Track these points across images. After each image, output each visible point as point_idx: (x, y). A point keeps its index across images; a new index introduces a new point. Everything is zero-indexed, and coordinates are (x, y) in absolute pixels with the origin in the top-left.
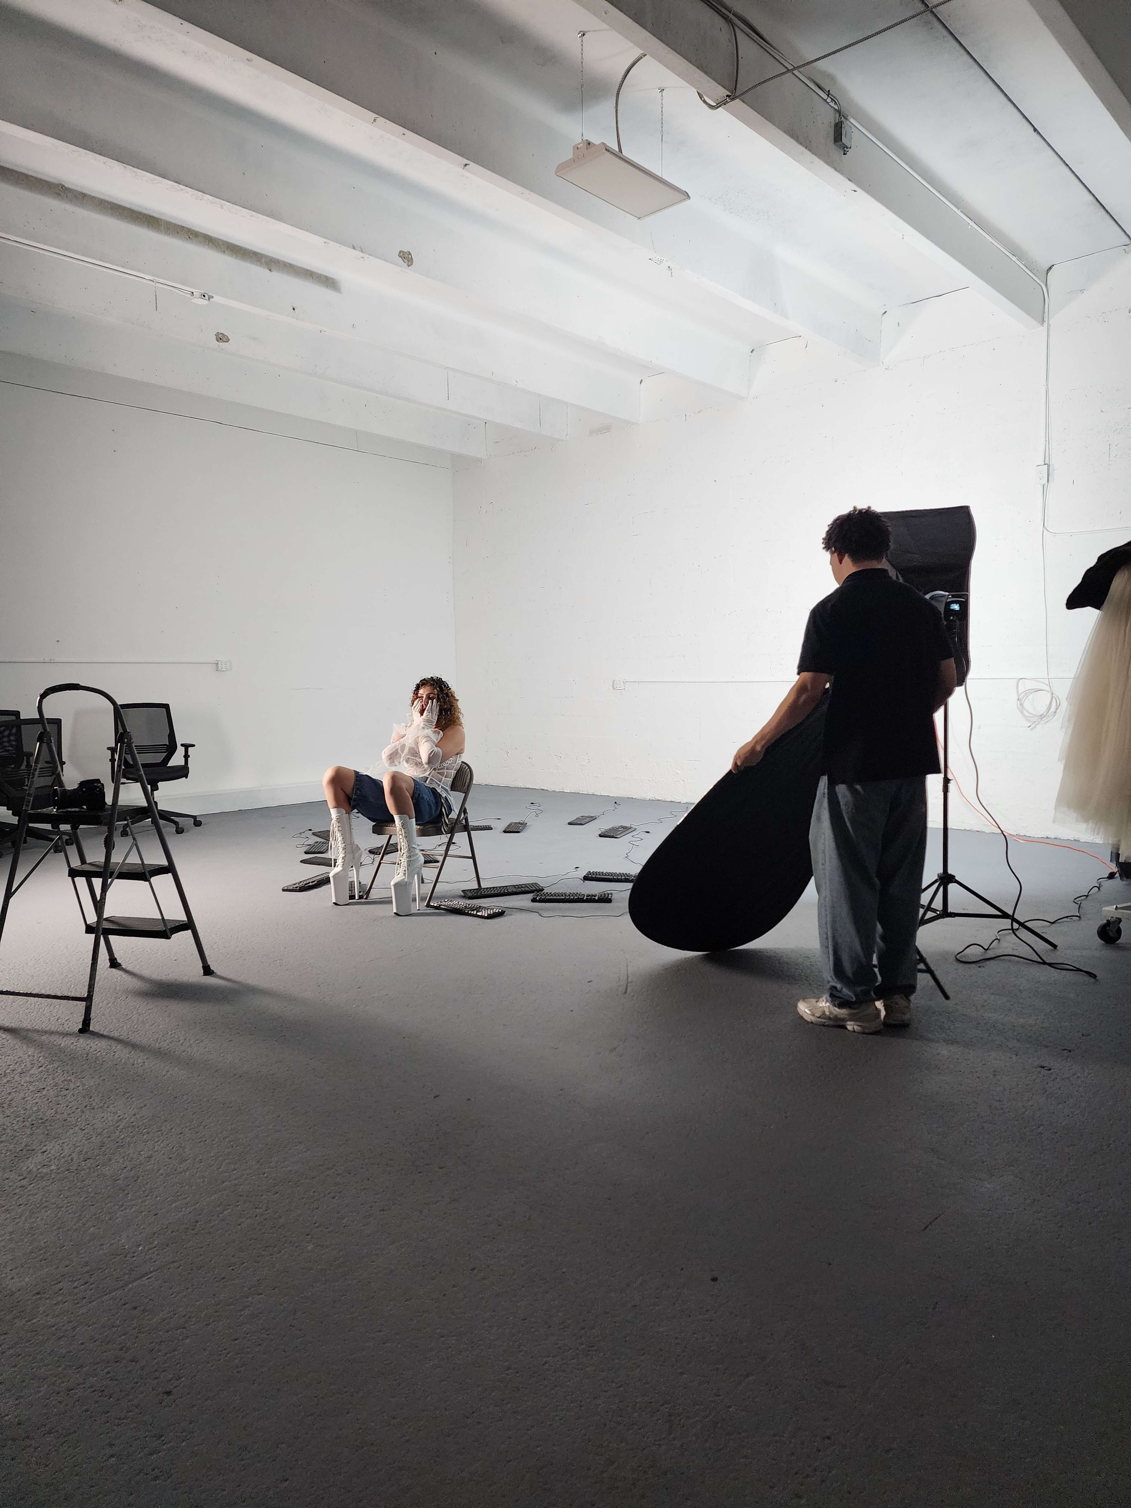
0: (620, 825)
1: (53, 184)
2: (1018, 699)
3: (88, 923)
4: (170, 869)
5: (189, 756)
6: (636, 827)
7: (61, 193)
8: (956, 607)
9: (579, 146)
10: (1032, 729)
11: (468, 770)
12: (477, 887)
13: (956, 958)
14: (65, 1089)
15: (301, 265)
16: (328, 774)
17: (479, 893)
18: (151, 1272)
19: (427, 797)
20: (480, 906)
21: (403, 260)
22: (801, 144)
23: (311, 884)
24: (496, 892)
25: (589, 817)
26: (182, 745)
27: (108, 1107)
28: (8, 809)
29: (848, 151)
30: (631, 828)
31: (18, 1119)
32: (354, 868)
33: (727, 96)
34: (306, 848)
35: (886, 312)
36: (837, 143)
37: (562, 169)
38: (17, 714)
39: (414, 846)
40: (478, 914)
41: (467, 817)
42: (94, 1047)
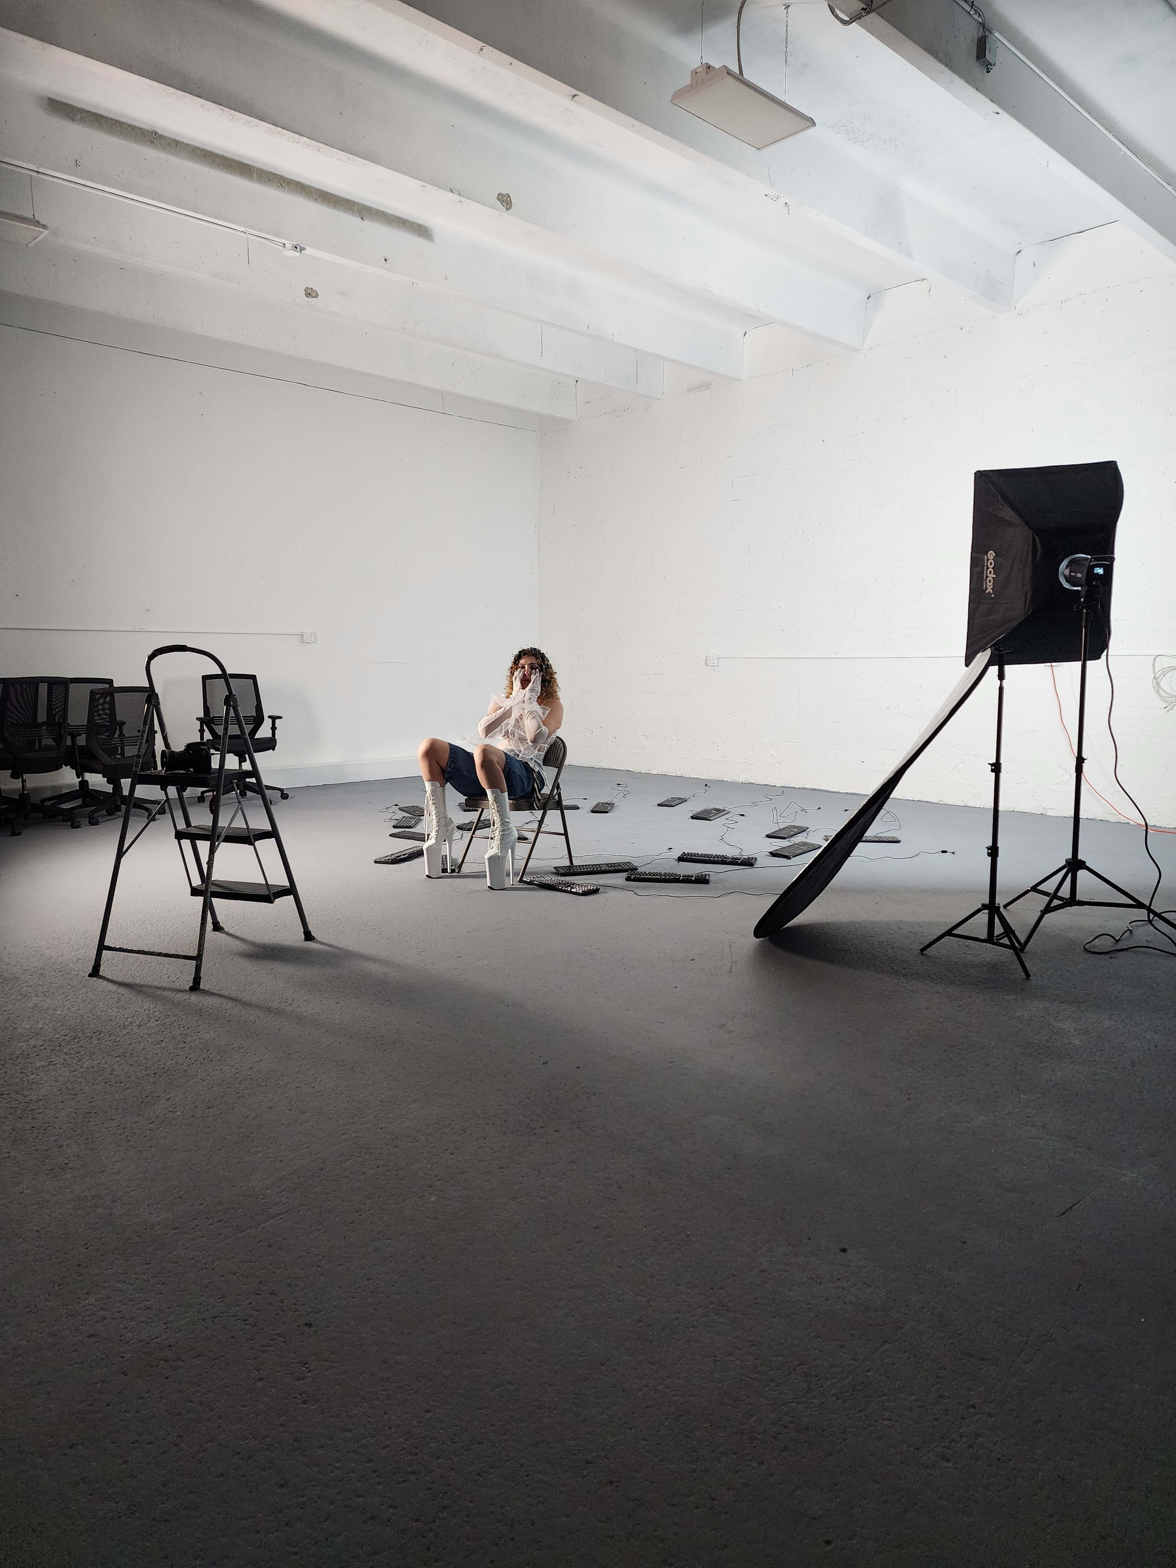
0: (712, 807)
1: (147, 131)
2: (1154, 678)
3: (193, 886)
4: (273, 834)
5: (276, 728)
6: (730, 810)
7: (155, 141)
8: (1100, 571)
9: (697, 71)
10: (1168, 711)
11: (562, 744)
12: (568, 864)
13: (1084, 948)
14: (183, 1041)
15: (393, 213)
16: (423, 746)
17: (571, 871)
18: (282, 1214)
19: (519, 771)
20: (574, 883)
21: (502, 203)
22: (940, 61)
23: (402, 857)
24: (588, 870)
25: (678, 799)
26: (269, 717)
27: (225, 1060)
28: (103, 777)
29: (992, 69)
30: (724, 810)
31: (141, 1068)
32: (447, 842)
33: (863, 9)
34: (394, 823)
35: (1020, 251)
36: (981, 60)
37: (678, 96)
38: (110, 682)
39: (507, 820)
40: (572, 890)
41: (560, 793)
42: (206, 1004)
